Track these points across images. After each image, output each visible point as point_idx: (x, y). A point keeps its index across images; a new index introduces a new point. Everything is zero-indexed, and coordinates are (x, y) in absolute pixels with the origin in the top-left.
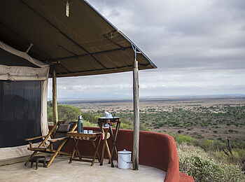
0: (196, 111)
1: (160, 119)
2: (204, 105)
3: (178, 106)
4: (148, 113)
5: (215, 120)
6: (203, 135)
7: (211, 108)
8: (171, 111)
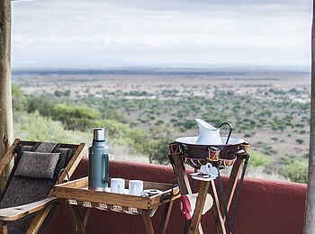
0: (261, 98)
1: (187, 112)
2: (277, 85)
3: (224, 86)
4: (162, 99)
5: (300, 118)
6: (274, 147)
7: (293, 91)
8: (211, 96)
